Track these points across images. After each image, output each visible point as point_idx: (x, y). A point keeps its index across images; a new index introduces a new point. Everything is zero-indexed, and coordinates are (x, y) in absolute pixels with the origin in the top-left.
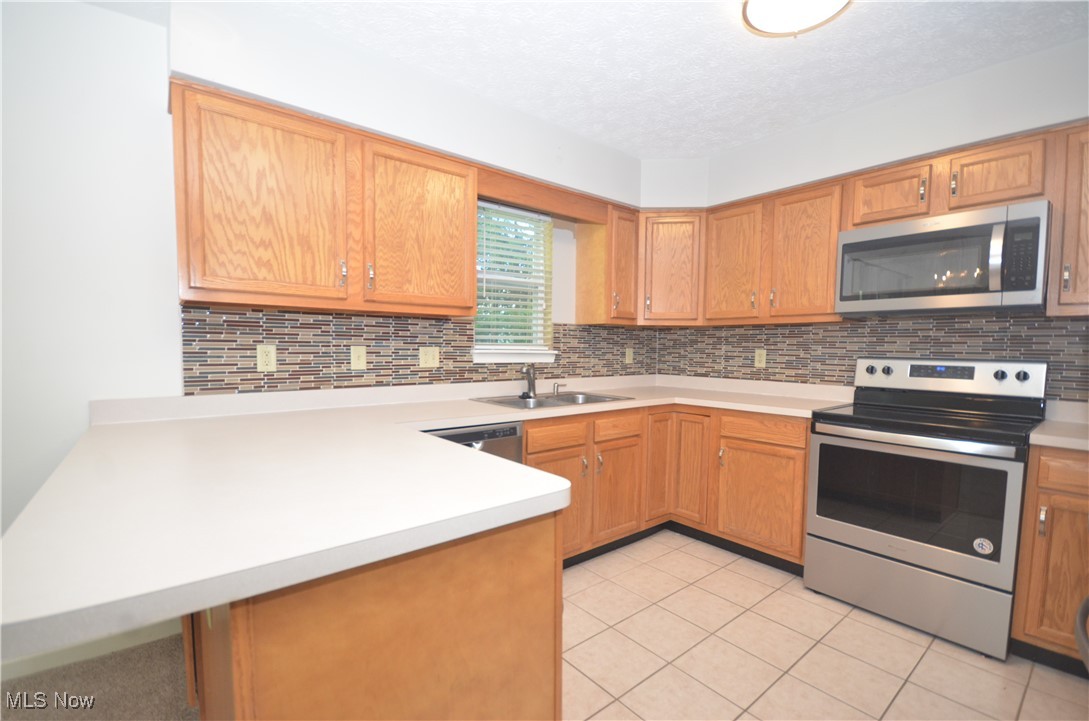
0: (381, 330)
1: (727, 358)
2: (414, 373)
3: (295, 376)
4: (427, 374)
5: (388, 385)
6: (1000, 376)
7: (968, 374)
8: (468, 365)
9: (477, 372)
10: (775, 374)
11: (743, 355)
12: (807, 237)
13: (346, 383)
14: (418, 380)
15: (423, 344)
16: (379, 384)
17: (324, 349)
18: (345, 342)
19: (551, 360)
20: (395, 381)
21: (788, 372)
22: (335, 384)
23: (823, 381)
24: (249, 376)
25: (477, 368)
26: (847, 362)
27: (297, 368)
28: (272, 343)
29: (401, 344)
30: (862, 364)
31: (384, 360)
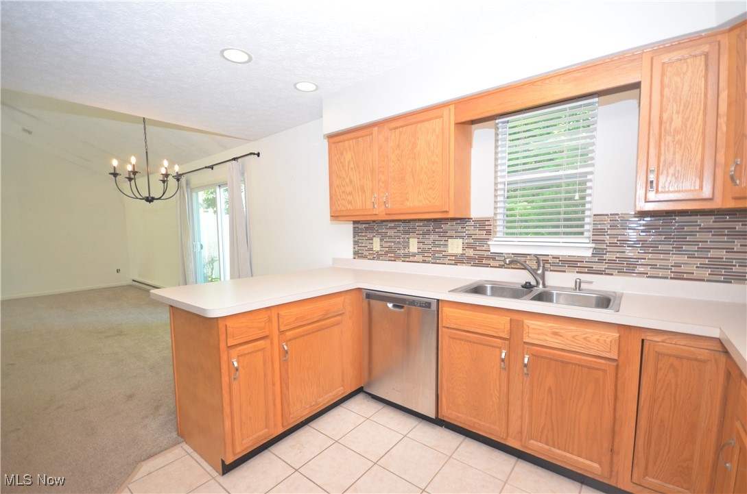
0: (426, 229)
2: (445, 256)
3: (387, 253)
4: (453, 258)
5: (429, 263)
8: (486, 254)
9: (494, 259)
13: (407, 259)
14: (447, 262)
15: (451, 237)
16: (424, 262)
17: (398, 240)
18: (407, 236)
19: (589, 253)
20: (433, 261)
22: (403, 259)
24: (371, 252)
25: (494, 257)
27: (387, 249)
28: (378, 237)
29: (437, 237)
31: (427, 247)
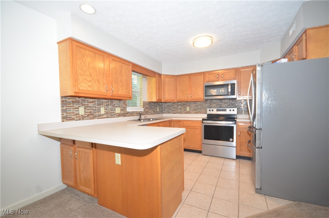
0: (107, 103)
1: (180, 109)
2: (115, 114)
3: (88, 116)
4: (117, 115)
5: (109, 118)
6: (230, 110)
7: (225, 110)
8: (126, 112)
9: (128, 114)
10: (191, 112)
11: (184, 108)
12: (198, 83)
13: (100, 117)
14: (115, 116)
15: (116, 107)
16: (107, 117)
17: (95, 108)
18: (99, 106)
19: (143, 110)
20: (111, 117)
21: (194, 112)
22: (97, 117)
23: (201, 113)
24: (78, 116)
25: (128, 113)
26: (205, 109)
27: (89, 113)
28: (83, 107)
29: (112, 107)
30: (208, 109)
31: (108, 111)
